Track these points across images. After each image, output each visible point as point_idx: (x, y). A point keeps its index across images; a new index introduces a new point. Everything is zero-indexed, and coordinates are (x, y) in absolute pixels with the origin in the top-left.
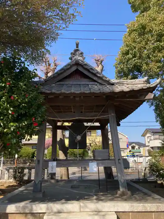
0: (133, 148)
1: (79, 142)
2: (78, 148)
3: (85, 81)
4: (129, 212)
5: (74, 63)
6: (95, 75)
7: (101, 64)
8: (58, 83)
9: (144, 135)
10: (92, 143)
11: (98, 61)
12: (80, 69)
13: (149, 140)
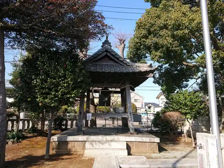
0: (149, 108)
1: (106, 101)
2: (105, 105)
3: (111, 63)
4: (134, 142)
5: (104, 50)
6: (118, 59)
7: (123, 43)
8: (94, 63)
9: (158, 98)
10: (114, 102)
11: (121, 40)
12: (109, 54)
13: (162, 102)
